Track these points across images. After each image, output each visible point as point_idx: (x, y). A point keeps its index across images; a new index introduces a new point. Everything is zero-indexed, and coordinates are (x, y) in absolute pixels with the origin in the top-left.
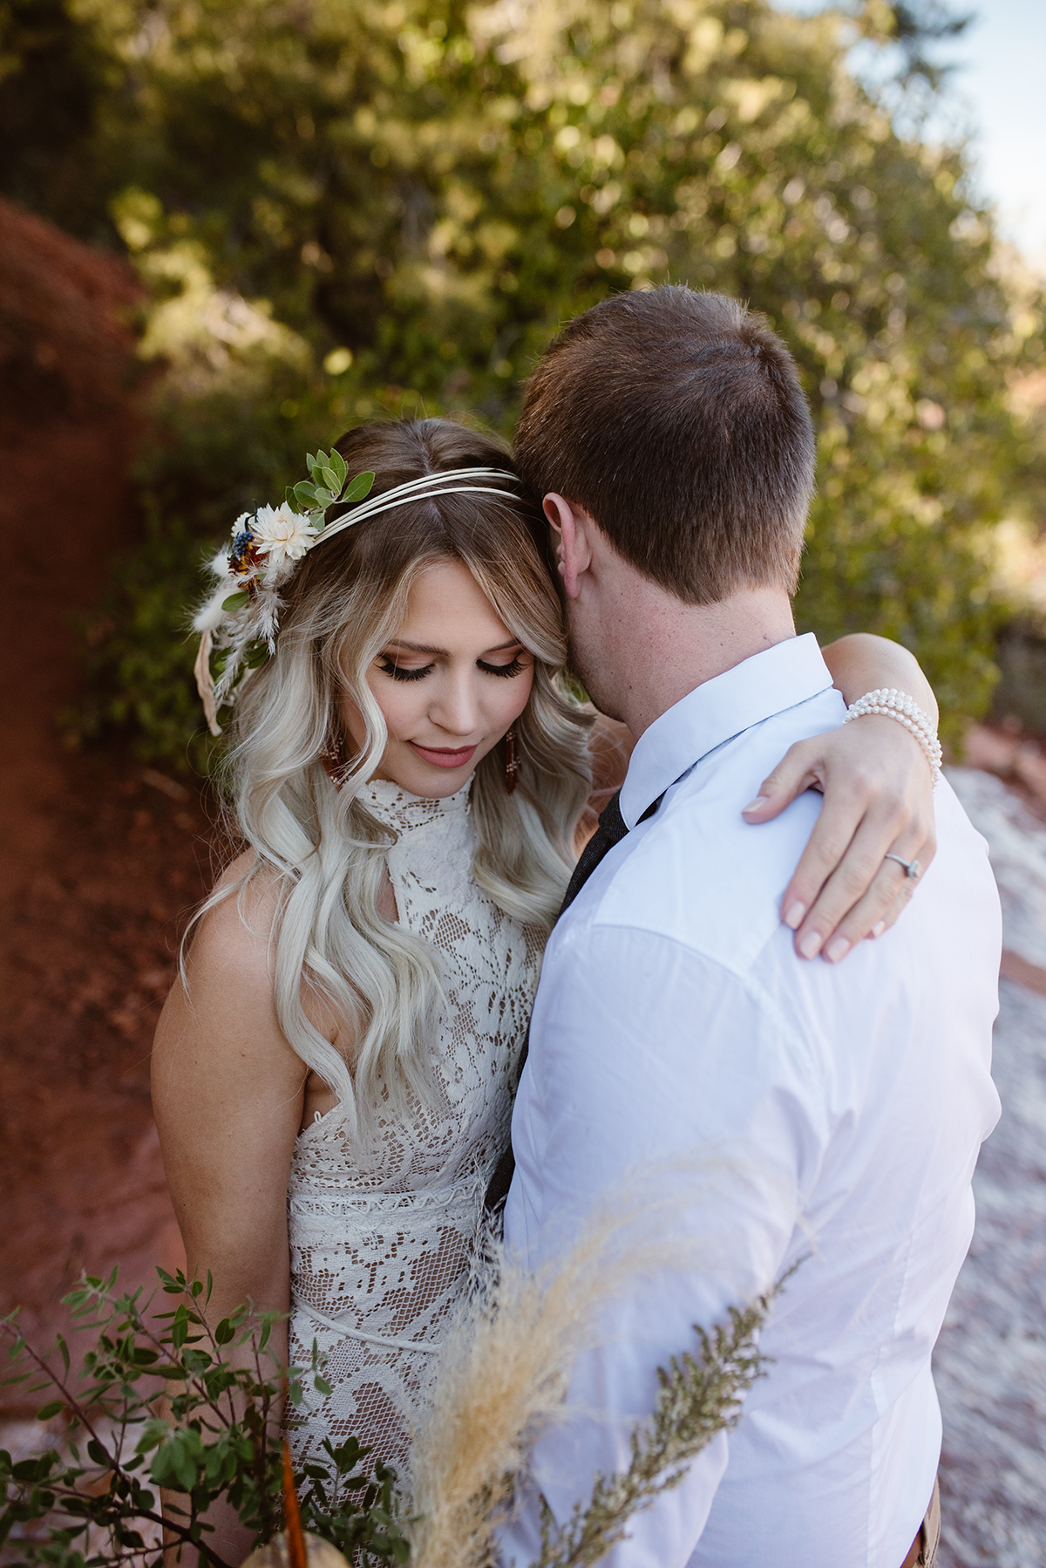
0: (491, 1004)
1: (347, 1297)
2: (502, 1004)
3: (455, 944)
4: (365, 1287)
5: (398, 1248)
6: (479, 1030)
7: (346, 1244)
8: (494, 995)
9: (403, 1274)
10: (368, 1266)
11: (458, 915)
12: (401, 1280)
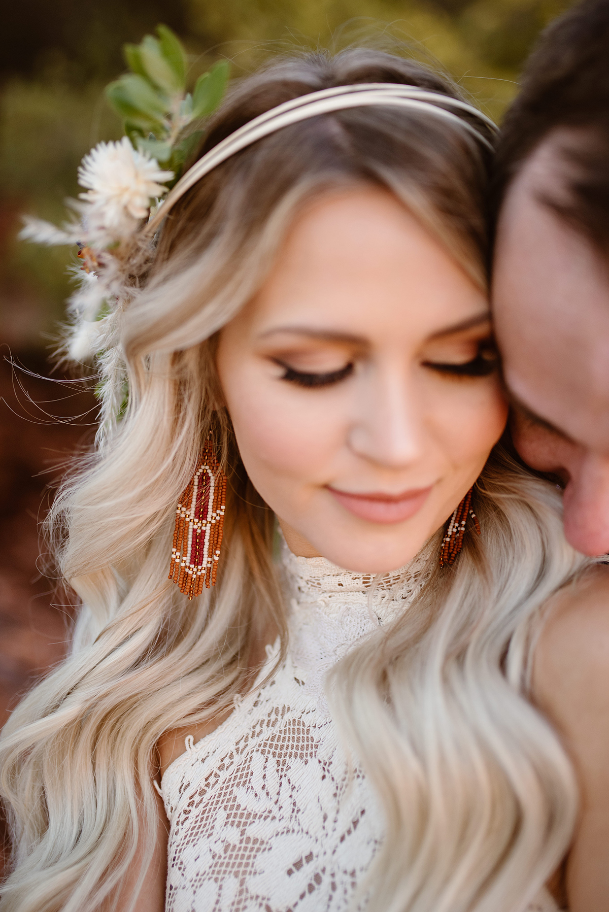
0: (298, 865)
2: (318, 879)
3: (291, 762)
6: (254, 885)
8: (309, 857)
11: (311, 728)
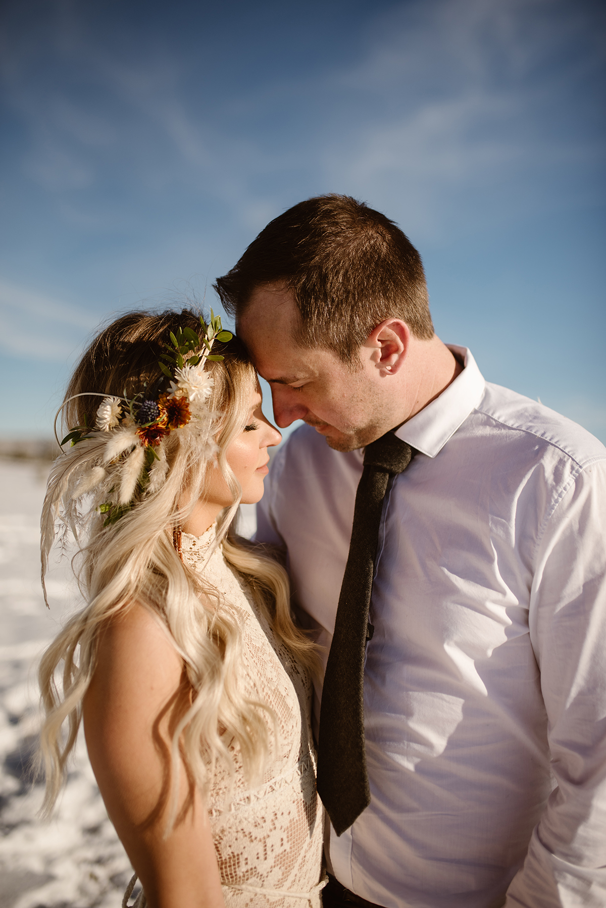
1: (251, 869)
4: (262, 856)
5: (276, 822)
7: (242, 830)
9: (282, 840)
10: (260, 841)
12: (282, 845)
